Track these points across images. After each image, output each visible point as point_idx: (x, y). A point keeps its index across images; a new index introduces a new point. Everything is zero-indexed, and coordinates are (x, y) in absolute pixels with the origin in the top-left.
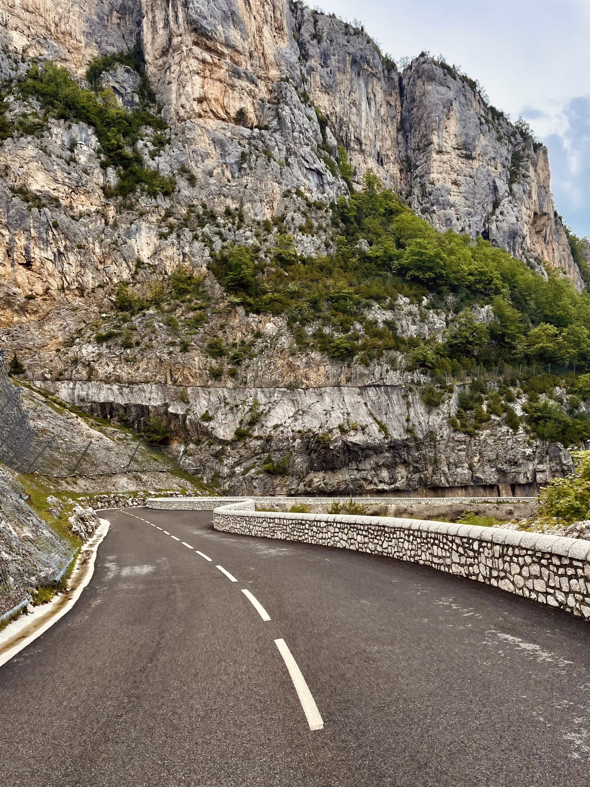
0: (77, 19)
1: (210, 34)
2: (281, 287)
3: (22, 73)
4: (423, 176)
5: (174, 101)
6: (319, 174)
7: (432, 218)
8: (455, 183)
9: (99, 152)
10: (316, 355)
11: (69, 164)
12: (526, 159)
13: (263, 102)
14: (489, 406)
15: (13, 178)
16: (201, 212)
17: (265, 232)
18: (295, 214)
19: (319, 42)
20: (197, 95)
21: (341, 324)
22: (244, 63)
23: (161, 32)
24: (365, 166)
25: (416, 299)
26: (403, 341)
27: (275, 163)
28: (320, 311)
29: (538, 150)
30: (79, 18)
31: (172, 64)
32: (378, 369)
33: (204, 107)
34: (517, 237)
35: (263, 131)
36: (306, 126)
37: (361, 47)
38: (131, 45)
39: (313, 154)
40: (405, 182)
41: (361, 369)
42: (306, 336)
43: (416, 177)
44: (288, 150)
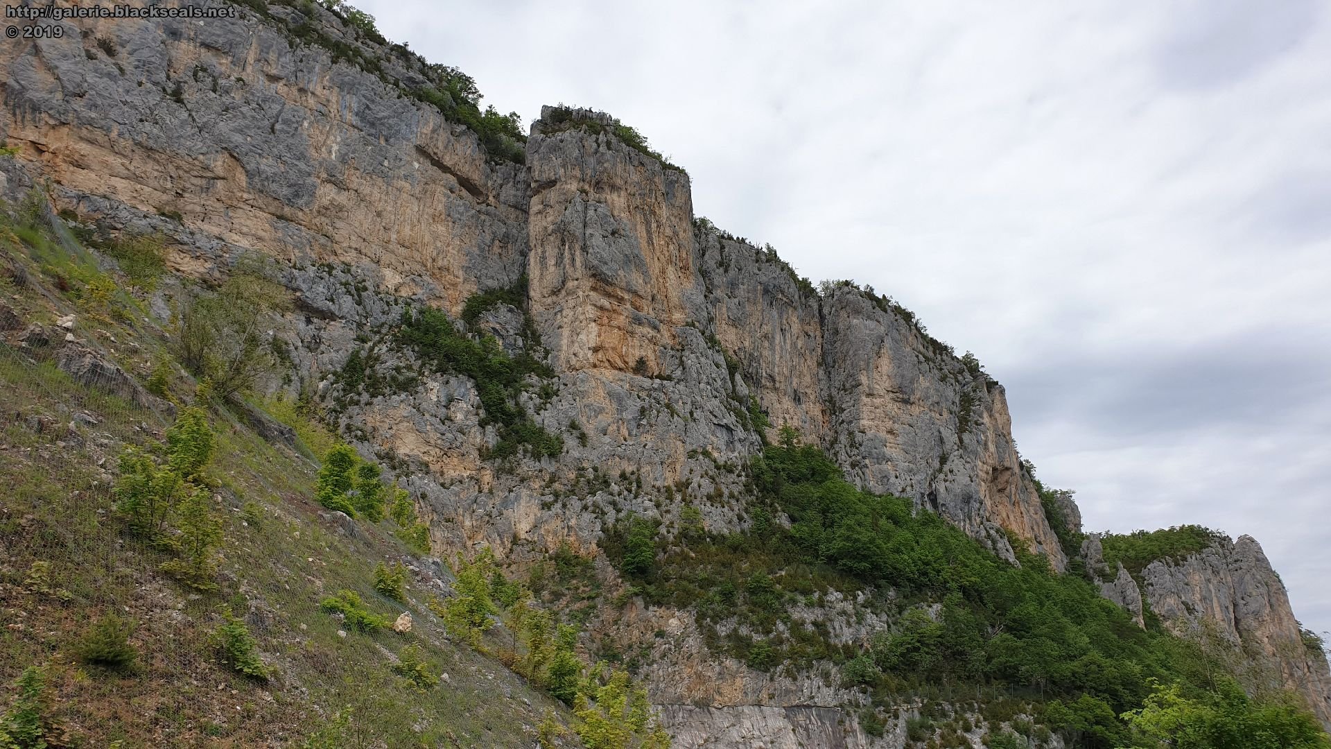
0: (456, 253)
1: (610, 280)
2: (687, 571)
3: (394, 317)
4: (851, 422)
5: (565, 348)
6: (729, 429)
7: (863, 474)
8: (891, 432)
9: (478, 407)
10: (730, 663)
11: (444, 424)
12: (977, 403)
13: (665, 349)
14: (942, 736)
15: (380, 442)
16: (592, 477)
17: (668, 501)
18: (702, 480)
19: (726, 271)
20: (592, 344)
21: (761, 624)
22: (646, 308)
23: (552, 269)
24: (779, 406)
25: (850, 594)
26: (835, 649)
27: (680, 420)
28: (735, 605)
29: (992, 390)
30: (458, 252)
31: (565, 307)
32: (807, 683)
33: (600, 356)
34: (972, 501)
35: (665, 382)
36: (713, 375)
37: (774, 275)
38: (514, 277)
39: (723, 408)
40: (829, 426)
41: (787, 683)
42: (719, 637)
43: (843, 422)
44: (693, 403)
